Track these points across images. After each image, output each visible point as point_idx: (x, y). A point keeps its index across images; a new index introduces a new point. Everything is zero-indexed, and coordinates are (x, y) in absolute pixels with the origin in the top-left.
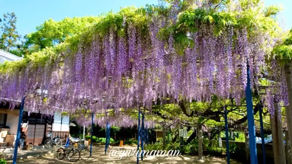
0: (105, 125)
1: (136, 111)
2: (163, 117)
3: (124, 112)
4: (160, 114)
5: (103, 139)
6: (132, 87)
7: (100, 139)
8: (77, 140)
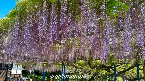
0: (43, 70)
1: (60, 63)
2: (76, 68)
3: (53, 64)
4: (74, 66)
5: (41, 77)
6: (59, 50)
7: (40, 77)
8: (26, 79)
